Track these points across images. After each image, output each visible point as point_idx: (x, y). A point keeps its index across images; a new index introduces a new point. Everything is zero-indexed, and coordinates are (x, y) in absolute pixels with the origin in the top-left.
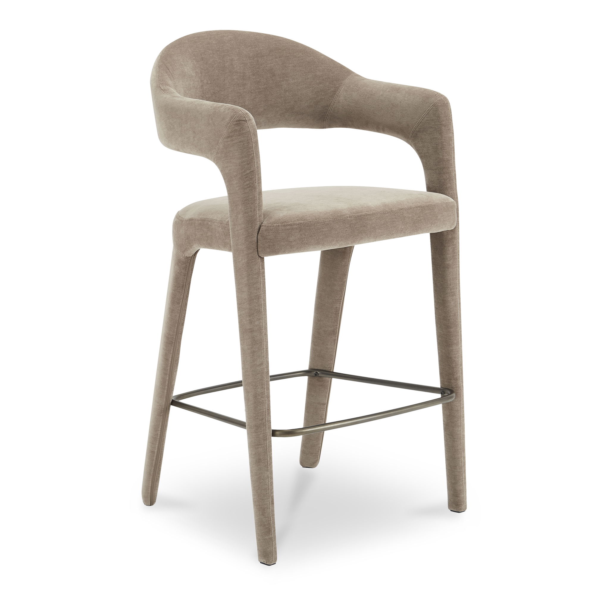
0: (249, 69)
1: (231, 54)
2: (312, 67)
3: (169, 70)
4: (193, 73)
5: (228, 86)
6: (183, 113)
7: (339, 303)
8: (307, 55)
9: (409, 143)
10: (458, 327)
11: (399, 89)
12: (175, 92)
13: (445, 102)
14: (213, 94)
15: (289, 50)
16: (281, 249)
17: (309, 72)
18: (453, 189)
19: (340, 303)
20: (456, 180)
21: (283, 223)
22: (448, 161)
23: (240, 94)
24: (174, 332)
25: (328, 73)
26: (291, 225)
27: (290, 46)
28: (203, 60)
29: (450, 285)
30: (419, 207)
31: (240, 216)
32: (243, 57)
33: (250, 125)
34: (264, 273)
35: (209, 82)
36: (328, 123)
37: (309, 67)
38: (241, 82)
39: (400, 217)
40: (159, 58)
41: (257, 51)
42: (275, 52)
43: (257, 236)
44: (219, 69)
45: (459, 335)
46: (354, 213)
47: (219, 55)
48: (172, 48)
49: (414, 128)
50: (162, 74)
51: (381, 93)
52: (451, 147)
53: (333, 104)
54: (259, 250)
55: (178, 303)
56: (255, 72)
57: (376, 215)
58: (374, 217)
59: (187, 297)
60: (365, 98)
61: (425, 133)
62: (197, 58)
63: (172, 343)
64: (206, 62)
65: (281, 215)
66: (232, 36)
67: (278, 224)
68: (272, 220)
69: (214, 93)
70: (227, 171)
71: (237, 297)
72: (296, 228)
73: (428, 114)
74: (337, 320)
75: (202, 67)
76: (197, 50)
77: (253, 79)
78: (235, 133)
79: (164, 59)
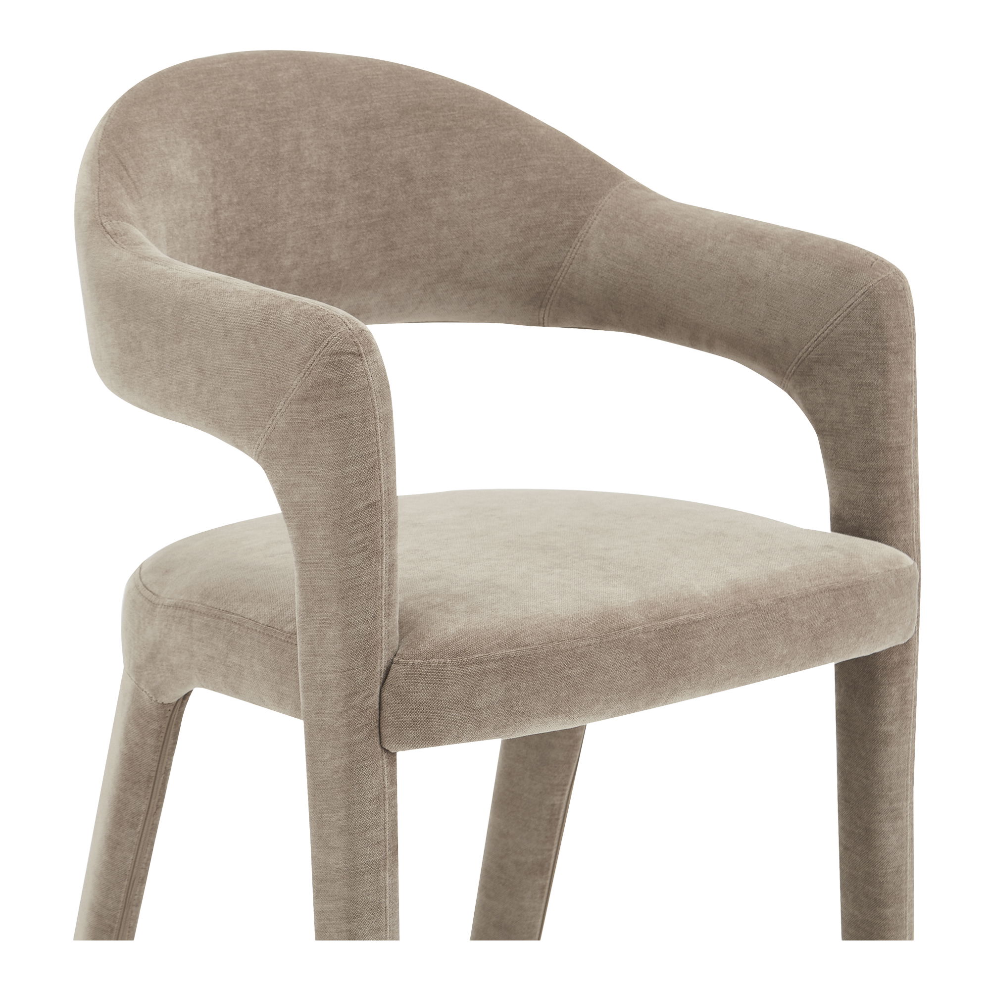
0: (342, 161)
1: (295, 120)
2: (514, 159)
3: (126, 170)
4: (193, 176)
5: (286, 211)
6: (170, 311)
7: (560, 793)
8: (501, 126)
9: (784, 387)
10: (906, 905)
11: (762, 237)
12: (145, 239)
13: (897, 286)
14: (244, 231)
15: (454, 111)
16: (449, 731)
17: (505, 174)
18: (911, 529)
19: (563, 795)
20: (918, 503)
21: (457, 655)
22: (901, 448)
23: (317, 232)
24: (119, 902)
25: (556, 177)
26: (480, 662)
27: (454, 100)
28: (219, 139)
29: (890, 789)
30: (829, 590)
31: (332, 633)
32: (327, 129)
33: (372, 367)
34: (394, 795)
35: (235, 200)
36: (551, 313)
37: (505, 158)
38: (321, 197)
39: (779, 624)
40: (100, 133)
41: (368, 111)
42: (415, 116)
43: (381, 691)
44: (264, 163)
45: (906, 927)
46: (655, 619)
47: (264, 123)
48: (135, 103)
49: (803, 351)
50: (107, 183)
51: (709, 244)
52: (910, 410)
53: (568, 264)
54: (384, 732)
55: (133, 826)
56: (360, 171)
57: (716, 620)
58: (710, 629)
59: (159, 807)
60: (662, 254)
61: (837, 368)
62: (204, 133)
63: (112, 930)
64: (227, 144)
65: (452, 630)
66: (300, 68)
67: (442, 657)
68: (425, 647)
69: (248, 230)
70: (297, 498)
71: (313, 858)
72: (496, 671)
73: (848, 316)
74: (553, 837)
75: (217, 158)
76: (205, 110)
77: (353, 188)
78: (327, 391)
79: (113, 139)
